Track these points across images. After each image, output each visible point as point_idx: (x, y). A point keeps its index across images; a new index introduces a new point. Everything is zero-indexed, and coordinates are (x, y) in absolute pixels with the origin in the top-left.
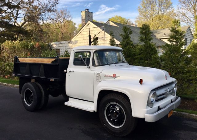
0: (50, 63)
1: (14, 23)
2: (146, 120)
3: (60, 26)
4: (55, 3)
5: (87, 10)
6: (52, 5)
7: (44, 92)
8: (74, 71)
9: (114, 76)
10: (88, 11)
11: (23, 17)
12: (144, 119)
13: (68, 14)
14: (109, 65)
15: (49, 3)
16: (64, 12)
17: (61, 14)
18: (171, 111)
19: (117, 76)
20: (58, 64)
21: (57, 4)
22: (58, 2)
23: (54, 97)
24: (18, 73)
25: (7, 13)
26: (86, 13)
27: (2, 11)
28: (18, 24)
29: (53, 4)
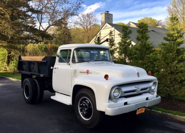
0: (41, 60)
1: (39, 28)
2: (106, 113)
3: (86, 30)
4: (77, 7)
5: (107, 11)
6: (74, 9)
7: (39, 87)
8: (58, 68)
9: (88, 72)
10: (108, 13)
11: (48, 21)
12: (104, 112)
13: (94, 17)
14: (87, 62)
15: (72, 7)
16: (90, 16)
17: (87, 18)
18: (141, 108)
19: (90, 72)
20: (47, 62)
21: (80, 7)
22: (80, 6)
23: (52, 93)
24: (21, 70)
25: (32, 18)
26: (105, 15)
27: (27, 16)
28: (43, 28)
29: (75, 7)
